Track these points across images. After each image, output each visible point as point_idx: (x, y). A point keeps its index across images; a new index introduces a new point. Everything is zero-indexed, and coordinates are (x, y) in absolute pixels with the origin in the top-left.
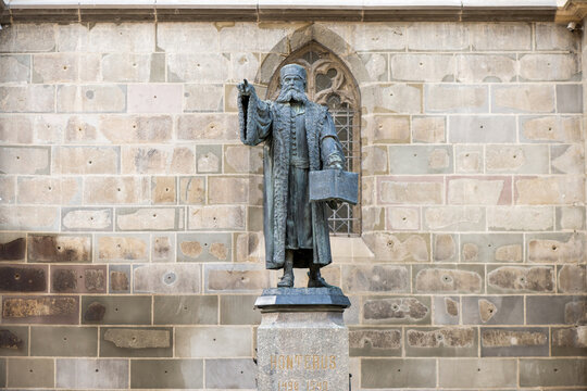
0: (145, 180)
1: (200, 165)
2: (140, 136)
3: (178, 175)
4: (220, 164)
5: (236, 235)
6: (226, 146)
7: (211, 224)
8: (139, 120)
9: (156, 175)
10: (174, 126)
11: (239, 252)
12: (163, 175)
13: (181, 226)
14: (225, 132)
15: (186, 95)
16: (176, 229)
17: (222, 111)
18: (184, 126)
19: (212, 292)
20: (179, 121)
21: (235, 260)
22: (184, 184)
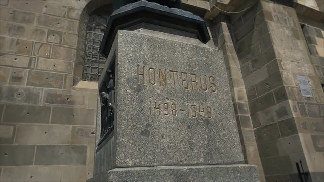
0: (12, 40)
1: (49, 39)
2: (14, 18)
3: (35, 41)
4: (61, 40)
5: (66, 76)
6: (65, 33)
7: (51, 68)
8: (14, 12)
9: (20, 39)
10: (36, 18)
11: (67, 85)
12: (25, 39)
13: (32, 67)
14: (65, 27)
15: (46, 6)
16: (29, 68)
17: (65, 17)
18: (42, 19)
19: (48, 105)
20: (40, 17)
21: (65, 88)
22: (38, 46)
